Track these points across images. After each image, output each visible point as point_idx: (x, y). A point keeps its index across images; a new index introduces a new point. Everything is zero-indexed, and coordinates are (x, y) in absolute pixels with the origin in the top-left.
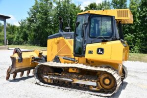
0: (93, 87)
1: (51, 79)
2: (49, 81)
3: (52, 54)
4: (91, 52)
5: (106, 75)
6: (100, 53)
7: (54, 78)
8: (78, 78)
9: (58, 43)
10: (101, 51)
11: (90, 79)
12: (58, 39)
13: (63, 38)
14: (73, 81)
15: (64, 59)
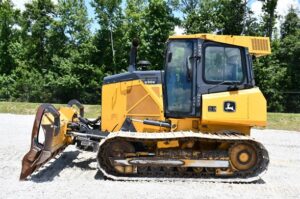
0: (222, 169)
1: (133, 165)
2: (128, 170)
3: (114, 116)
4: (212, 109)
5: (242, 147)
6: (230, 111)
7: (141, 162)
8: (193, 158)
9: (129, 91)
10: (230, 106)
11: (216, 157)
12: (129, 83)
13: (141, 83)
14: (184, 163)
15: (145, 123)
